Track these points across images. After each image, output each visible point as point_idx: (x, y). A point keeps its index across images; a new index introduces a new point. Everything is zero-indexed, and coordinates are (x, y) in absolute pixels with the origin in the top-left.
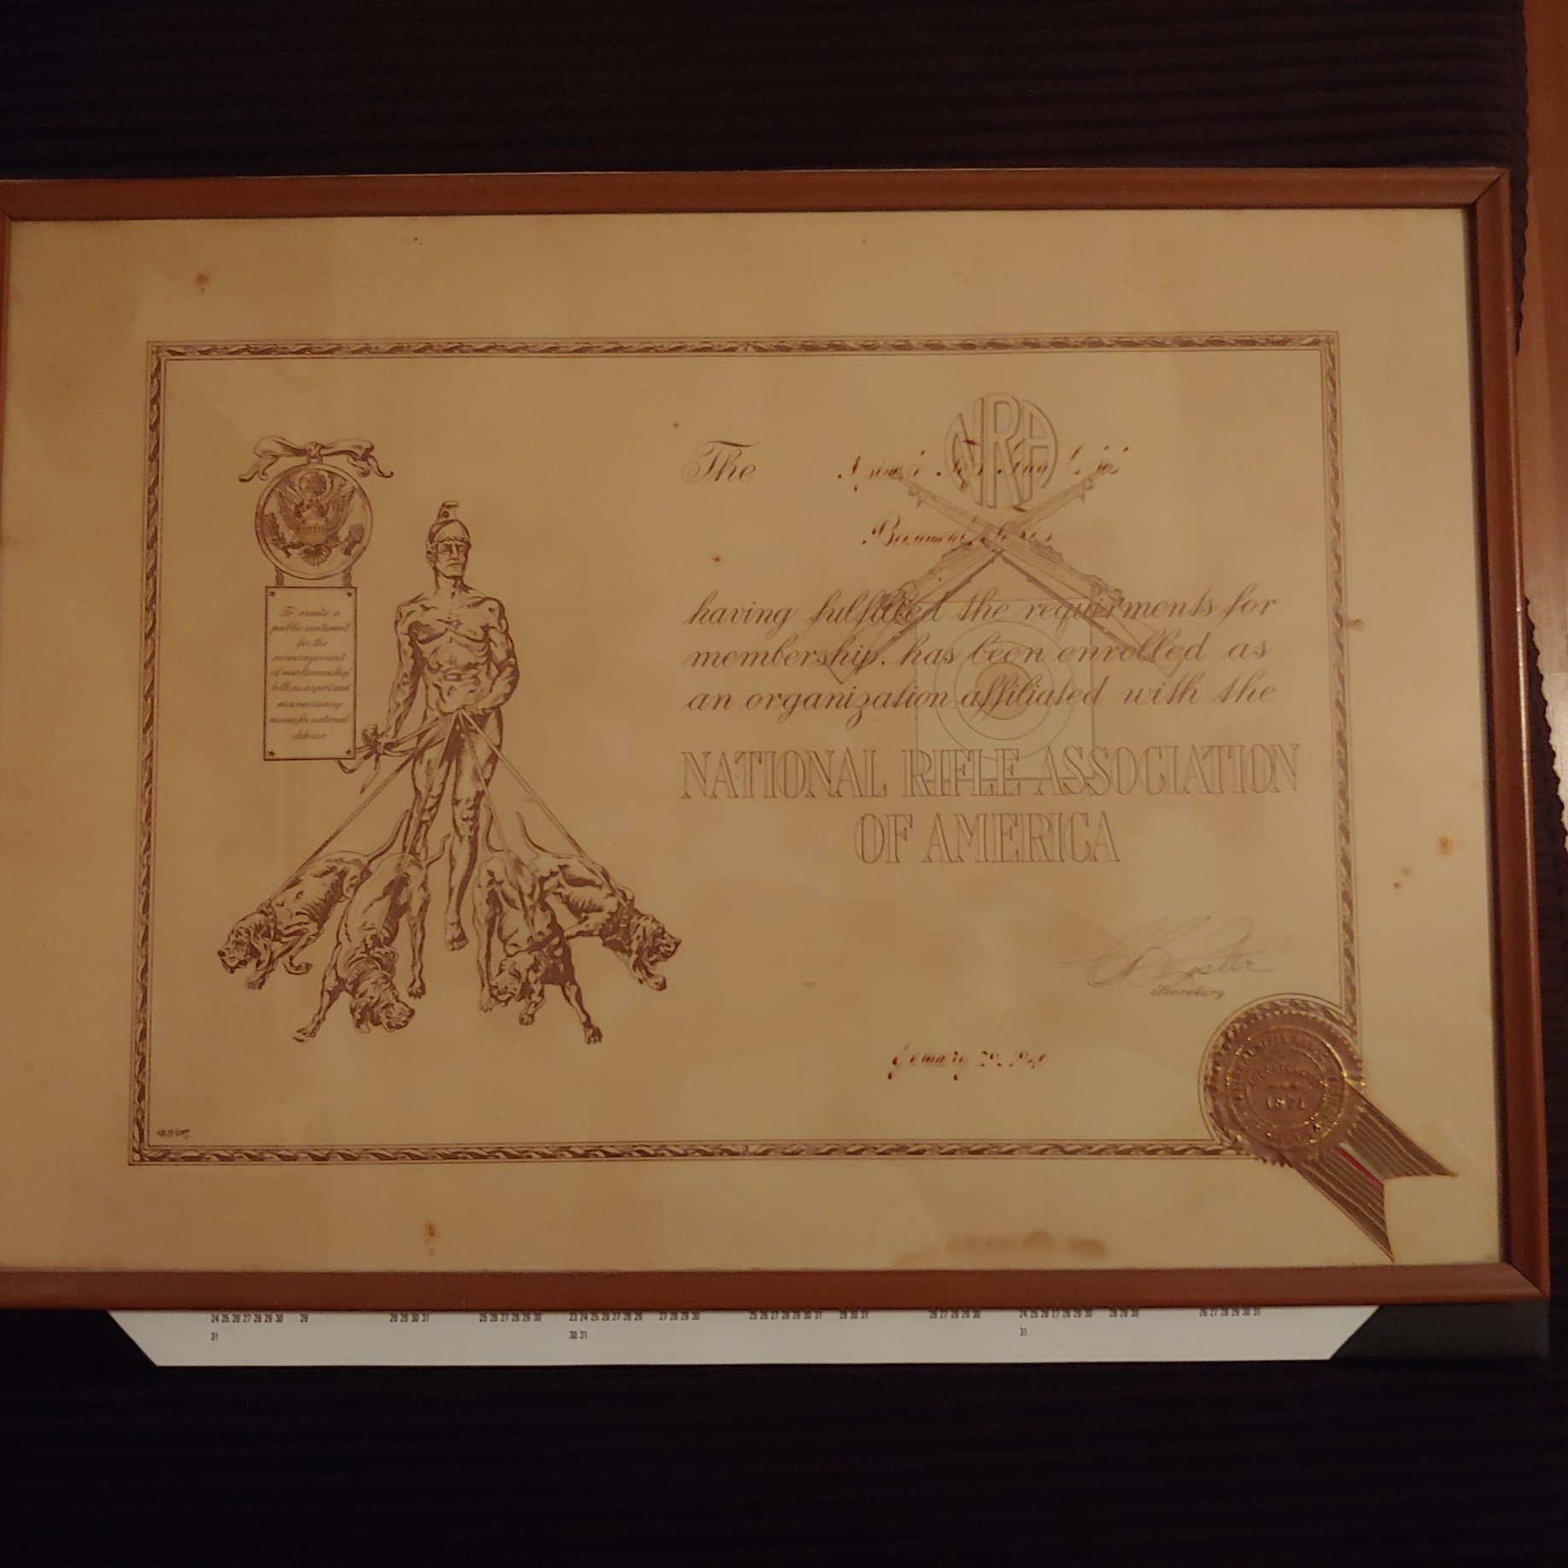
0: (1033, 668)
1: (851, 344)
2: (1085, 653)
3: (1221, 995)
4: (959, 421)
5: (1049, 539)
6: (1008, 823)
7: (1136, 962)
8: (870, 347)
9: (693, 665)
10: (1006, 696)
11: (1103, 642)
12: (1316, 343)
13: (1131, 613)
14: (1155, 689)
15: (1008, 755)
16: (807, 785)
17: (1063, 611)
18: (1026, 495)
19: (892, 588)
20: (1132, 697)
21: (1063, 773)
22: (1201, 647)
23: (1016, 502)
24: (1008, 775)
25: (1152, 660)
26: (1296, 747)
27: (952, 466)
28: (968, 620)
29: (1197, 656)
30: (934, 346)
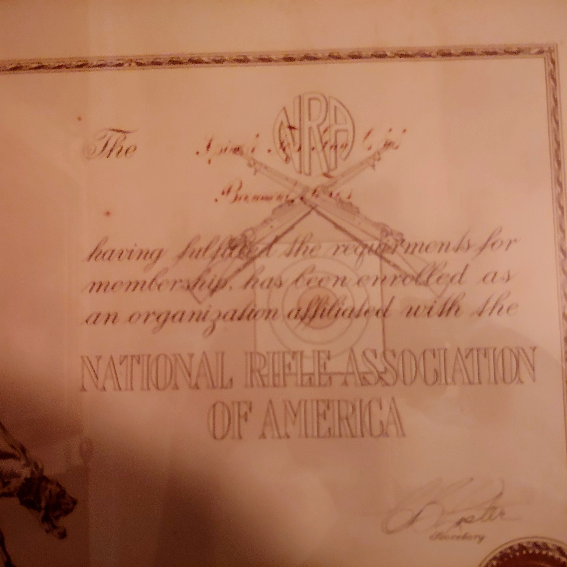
0: (339, 291)
1: (205, 59)
2: (377, 279)
3: (482, 538)
4: (283, 112)
5: (349, 197)
6: (322, 407)
7: (419, 514)
8: (219, 61)
9: (90, 291)
10: (320, 311)
11: (390, 271)
12: (541, 52)
13: (410, 250)
14: (429, 306)
15: (322, 355)
16: (173, 378)
17: (360, 249)
18: (332, 165)
19: (237, 234)
20: (412, 312)
21: (363, 368)
22: (462, 275)
23: (325, 170)
24: (322, 370)
25: (426, 284)
26: (534, 349)
27: (278, 145)
28: (292, 256)
29: (459, 281)
30: (265, 60)
